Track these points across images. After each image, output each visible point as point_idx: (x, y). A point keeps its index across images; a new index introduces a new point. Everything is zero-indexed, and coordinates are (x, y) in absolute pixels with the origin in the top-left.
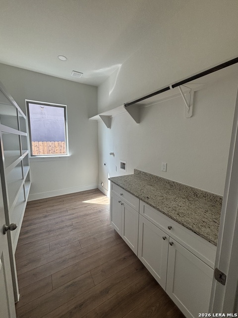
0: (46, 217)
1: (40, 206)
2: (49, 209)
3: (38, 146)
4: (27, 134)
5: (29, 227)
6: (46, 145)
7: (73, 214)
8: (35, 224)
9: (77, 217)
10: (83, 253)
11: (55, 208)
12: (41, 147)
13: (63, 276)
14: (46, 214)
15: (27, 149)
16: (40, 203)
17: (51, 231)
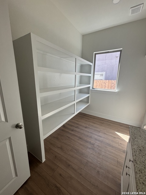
0: (86, 127)
1: (88, 119)
2: (91, 124)
3: (105, 83)
4: (91, 75)
5: (75, 128)
6: (110, 82)
7: (101, 137)
8: (79, 128)
9: (102, 142)
10: (81, 174)
11: (95, 125)
12: (107, 84)
13: (60, 175)
14: (87, 126)
15: (90, 84)
16: (91, 117)
17: (81, 138)
